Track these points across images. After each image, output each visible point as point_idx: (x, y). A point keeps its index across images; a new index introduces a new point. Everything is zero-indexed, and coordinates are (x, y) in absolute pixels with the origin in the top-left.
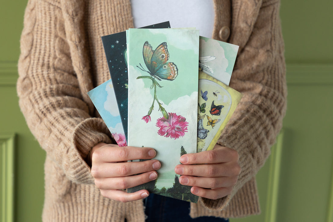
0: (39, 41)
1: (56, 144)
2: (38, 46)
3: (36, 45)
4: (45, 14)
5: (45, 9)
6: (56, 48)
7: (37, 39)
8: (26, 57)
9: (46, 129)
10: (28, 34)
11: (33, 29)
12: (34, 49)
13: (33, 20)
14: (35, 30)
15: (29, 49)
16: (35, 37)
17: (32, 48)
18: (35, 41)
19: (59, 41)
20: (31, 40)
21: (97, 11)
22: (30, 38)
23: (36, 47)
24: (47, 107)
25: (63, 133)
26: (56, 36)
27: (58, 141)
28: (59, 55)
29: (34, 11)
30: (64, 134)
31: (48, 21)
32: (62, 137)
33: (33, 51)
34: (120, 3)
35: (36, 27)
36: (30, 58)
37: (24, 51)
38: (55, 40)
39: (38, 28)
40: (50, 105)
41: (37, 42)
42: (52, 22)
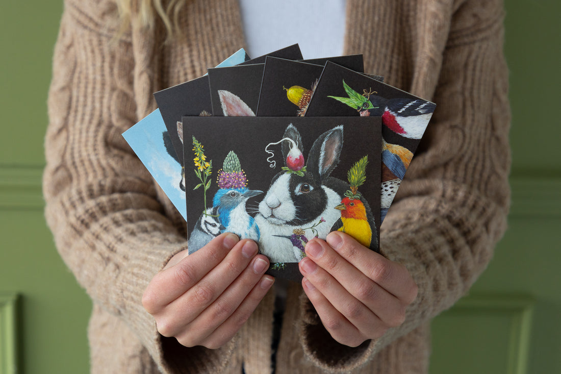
0: (81, 99)
1: (100, 269)
2: (80, 109)
3: (77, 107)
4: (93, 52)
5: (91, 44)
6: (113, 108)
7: (78, 97)
8: (60, 131)
9: (86, 246)
10: (63, 89)
11: (71, 80)
12: (72, 114)
13: (72, 64)
14: (75, 80)
15: (64, 114)
16: (75, 94)
17: (68, 114)
18: (74, 99)
19: (118, 97)
20: (66, 99)
21: (183, 59)
22: (65, 96)
23: (76, 111)
24: (90, 211)
25: (113, 247)
26: (113, 89)
27: (104, 262)
28: (118, 120)
29: (72, 50)
30: (114, 249)
31: (98, 64)
32: (111, 255)
33: (71, 118)
34: (227, 46)
35: (76, 75)
36: (68, 131)
37: (55, 119)
38: (111, 95)
39: (79, 78)
40: (97, 208)
41: (78, 101)
42: (107, 65)
